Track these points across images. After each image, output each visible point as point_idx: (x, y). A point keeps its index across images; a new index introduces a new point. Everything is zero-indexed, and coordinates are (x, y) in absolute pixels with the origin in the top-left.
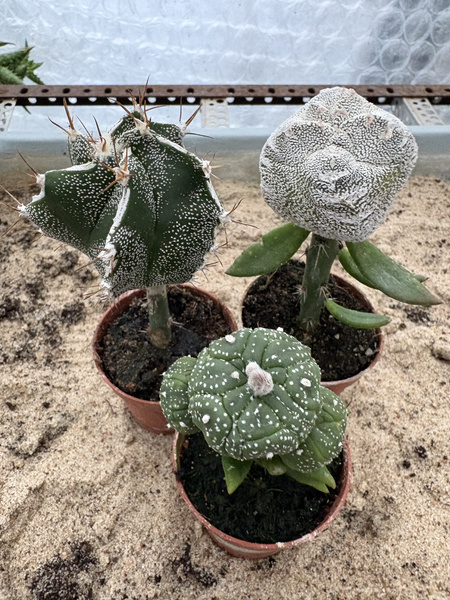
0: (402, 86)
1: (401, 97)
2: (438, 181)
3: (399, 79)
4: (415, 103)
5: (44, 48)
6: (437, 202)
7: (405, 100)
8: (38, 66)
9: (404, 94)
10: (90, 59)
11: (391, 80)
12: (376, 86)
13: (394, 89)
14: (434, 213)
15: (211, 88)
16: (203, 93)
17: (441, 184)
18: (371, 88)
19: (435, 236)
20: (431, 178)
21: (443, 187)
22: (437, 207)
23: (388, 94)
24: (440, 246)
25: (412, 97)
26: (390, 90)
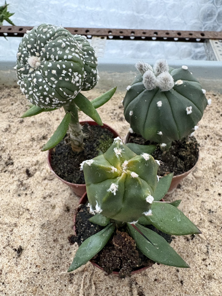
0: (210, 32)
1: (209, 39)
2: (215, 95)
3: (210, 28)
4: (216, 43)
5: (15, 4)
6: (211, 109)
7: (210, 41)
8: (12, 14)
9: (211, 37)
10: (39, 11)
11: (206, 28)
12: (195, 32)
13: (205, 34)
14: (207, 116)
15: (99, 30)
16: (94, 33)
17: (216, 97)
18: (191, 33)
19: (204, 132)
20: (211, 93)
21: (217, 99)
22: (210, 112)
23: (201, 37)
24: (206, 139)
25: (215, 39)
26: (203, 35)
